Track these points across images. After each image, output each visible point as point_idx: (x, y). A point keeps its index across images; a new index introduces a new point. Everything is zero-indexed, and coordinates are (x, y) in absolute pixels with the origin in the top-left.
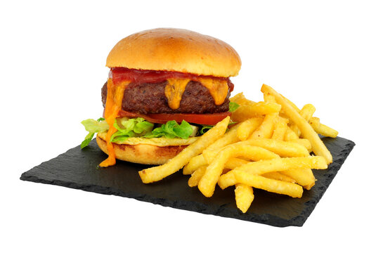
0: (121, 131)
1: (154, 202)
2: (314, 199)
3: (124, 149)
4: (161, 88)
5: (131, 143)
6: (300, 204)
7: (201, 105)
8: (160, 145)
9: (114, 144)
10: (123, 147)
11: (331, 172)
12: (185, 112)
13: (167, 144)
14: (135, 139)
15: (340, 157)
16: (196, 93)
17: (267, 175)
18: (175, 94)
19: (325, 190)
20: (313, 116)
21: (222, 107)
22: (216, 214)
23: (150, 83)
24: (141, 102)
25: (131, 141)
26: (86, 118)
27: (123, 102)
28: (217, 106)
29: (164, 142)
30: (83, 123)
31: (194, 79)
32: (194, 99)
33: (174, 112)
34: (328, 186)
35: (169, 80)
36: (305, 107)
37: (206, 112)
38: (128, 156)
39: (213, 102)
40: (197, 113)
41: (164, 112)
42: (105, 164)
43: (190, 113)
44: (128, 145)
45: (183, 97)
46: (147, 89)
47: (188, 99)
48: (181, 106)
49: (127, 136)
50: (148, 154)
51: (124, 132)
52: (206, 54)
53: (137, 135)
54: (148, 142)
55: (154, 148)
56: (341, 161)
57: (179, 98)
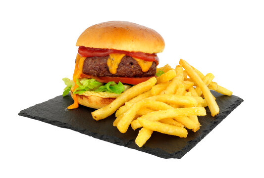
0: (81, 87)
1: (89, 135)
2: (196, 139)
3: (82, 99)
4: (105, 60)
5: (86, 95)
6: (184, 142)
7: (132, 72)
8: (104, 97)
9: (77, 95)
10: (82, 97)
11: (217, 120)
12: (121, 76)
13: (108, 97)
14: (89, 92)
15: (228, 110)
16: (128, 64)
17: (162, 121)
18: (114, 64)
19: (208, 133)
20: (213, 81)
21: (148, 73)
22: (126, 146)
23: (99, 57)
24: (93, 69)
25: (87, 93)
26: (64, 77)
27: (83, 68)
28: (143, 72)
29: (107, 95)
30: (63, 80)
31: (128, 55)
32: (127, 68)
33: (113, 76)
34: (211, 130)
35: (110, 55)
36: (208, 75)
37: (135, 76)
38: (85, 103)
39: (141, 70)
40: (129, 77)
41: (107, 75)
42: (71, 107)
43: (124, 76)
44: (84, 96)
45: (119, 66)
46: (97, 60)
47: (123, 68)
48: (117, 72)
49: (84, 90)
50: (96, 102)
51: (82, 88)
52: (136, 38)
53: (91, 90)
54: (97, 94)
55: (100, 99)
56: (228, 113)
57: (117, 67)
